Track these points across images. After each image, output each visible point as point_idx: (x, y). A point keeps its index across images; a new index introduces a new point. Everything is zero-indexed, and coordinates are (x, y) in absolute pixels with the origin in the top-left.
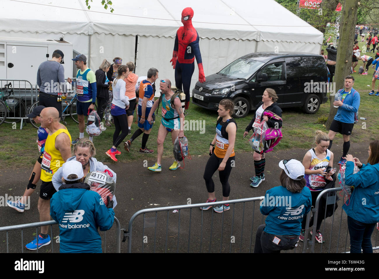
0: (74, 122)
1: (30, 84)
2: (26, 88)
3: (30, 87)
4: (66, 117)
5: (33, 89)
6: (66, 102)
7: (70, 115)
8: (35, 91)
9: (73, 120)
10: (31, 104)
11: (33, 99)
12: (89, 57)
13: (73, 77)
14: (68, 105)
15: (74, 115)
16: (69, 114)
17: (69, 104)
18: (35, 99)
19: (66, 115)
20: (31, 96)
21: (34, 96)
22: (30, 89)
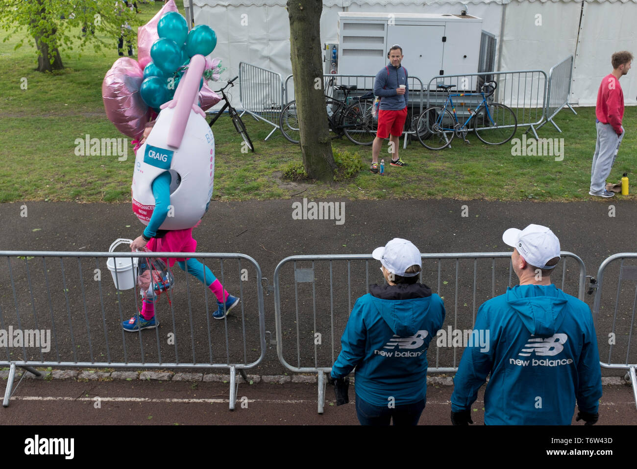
0: (478, 141)
1: (421, 82)
2: (414, 89)
3: (419, 88)
4: (469, 132)
5: (424, 91)
6: (469, 109)
7: (474, 130)
8: (426, 92)
9: (479, 138)
10: (419, 113)
11: (424, 105)
12: (502, 41)
13: (478, 72)
14: (472, 115)
15: (479, 131)
16: (472, 130)
17: (473, 113)
18: (426, 105)
19: (469, 130)
20: (420, 101)
21: (425, 100)
22: (419, 91)
